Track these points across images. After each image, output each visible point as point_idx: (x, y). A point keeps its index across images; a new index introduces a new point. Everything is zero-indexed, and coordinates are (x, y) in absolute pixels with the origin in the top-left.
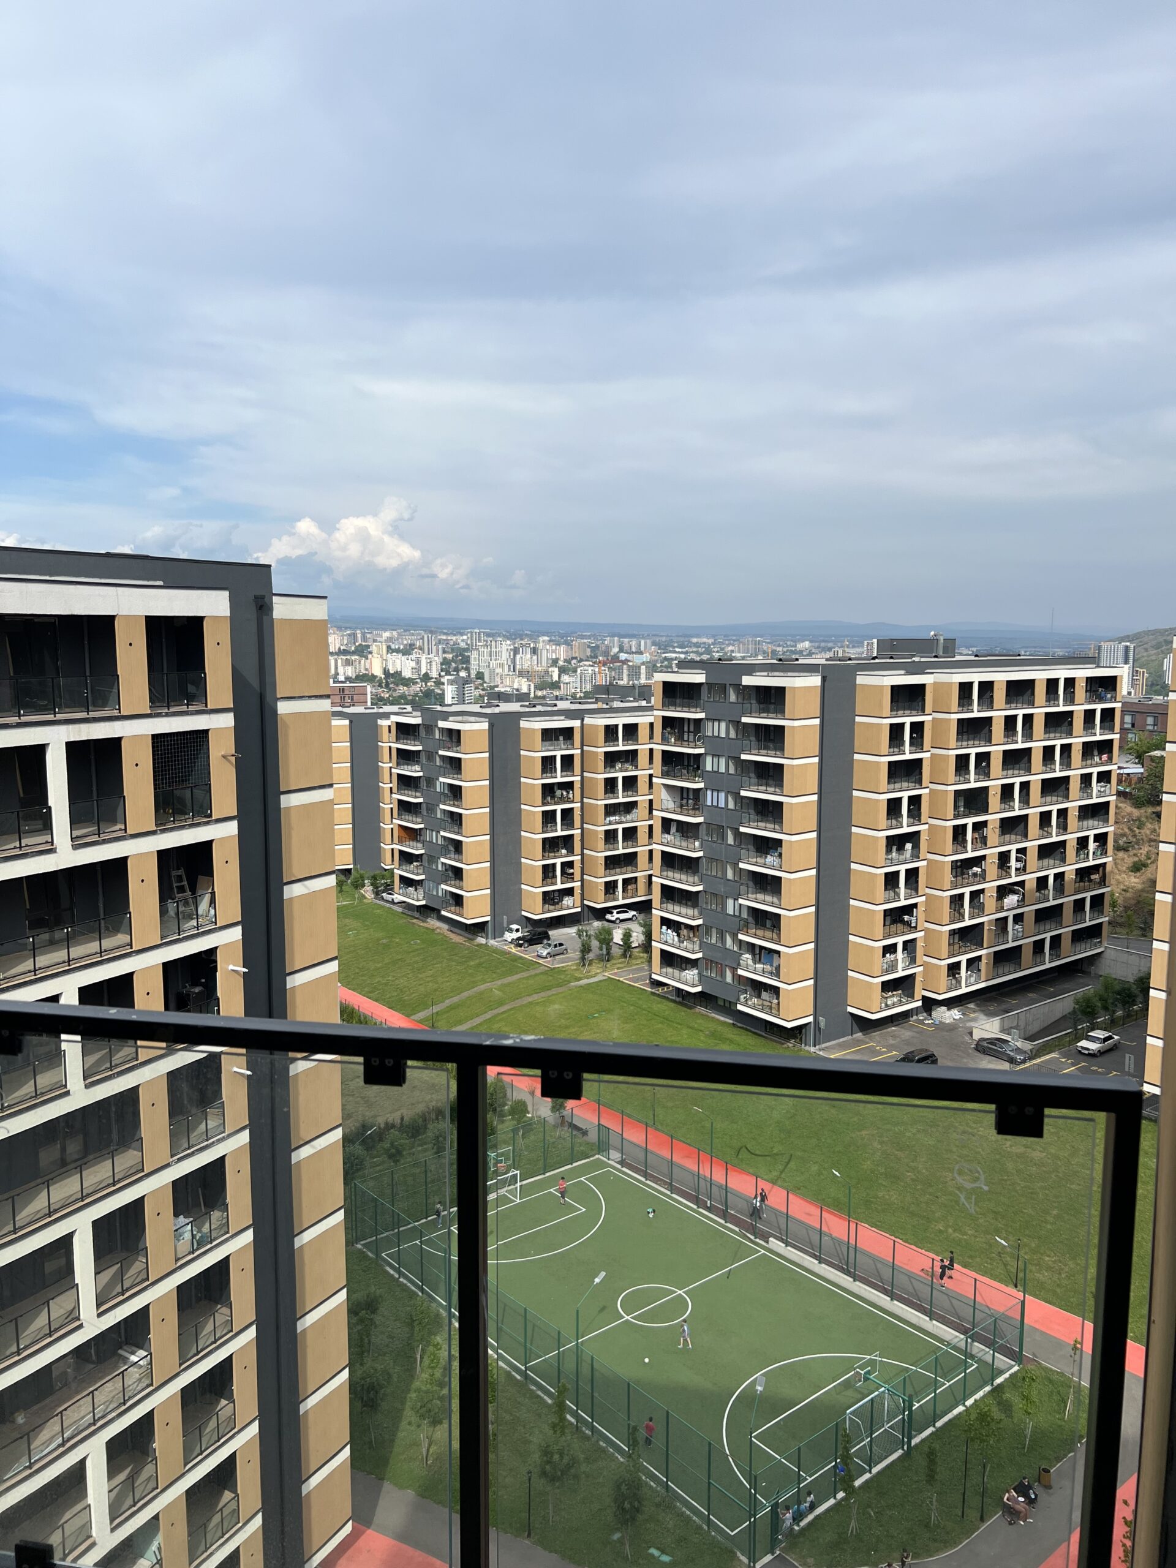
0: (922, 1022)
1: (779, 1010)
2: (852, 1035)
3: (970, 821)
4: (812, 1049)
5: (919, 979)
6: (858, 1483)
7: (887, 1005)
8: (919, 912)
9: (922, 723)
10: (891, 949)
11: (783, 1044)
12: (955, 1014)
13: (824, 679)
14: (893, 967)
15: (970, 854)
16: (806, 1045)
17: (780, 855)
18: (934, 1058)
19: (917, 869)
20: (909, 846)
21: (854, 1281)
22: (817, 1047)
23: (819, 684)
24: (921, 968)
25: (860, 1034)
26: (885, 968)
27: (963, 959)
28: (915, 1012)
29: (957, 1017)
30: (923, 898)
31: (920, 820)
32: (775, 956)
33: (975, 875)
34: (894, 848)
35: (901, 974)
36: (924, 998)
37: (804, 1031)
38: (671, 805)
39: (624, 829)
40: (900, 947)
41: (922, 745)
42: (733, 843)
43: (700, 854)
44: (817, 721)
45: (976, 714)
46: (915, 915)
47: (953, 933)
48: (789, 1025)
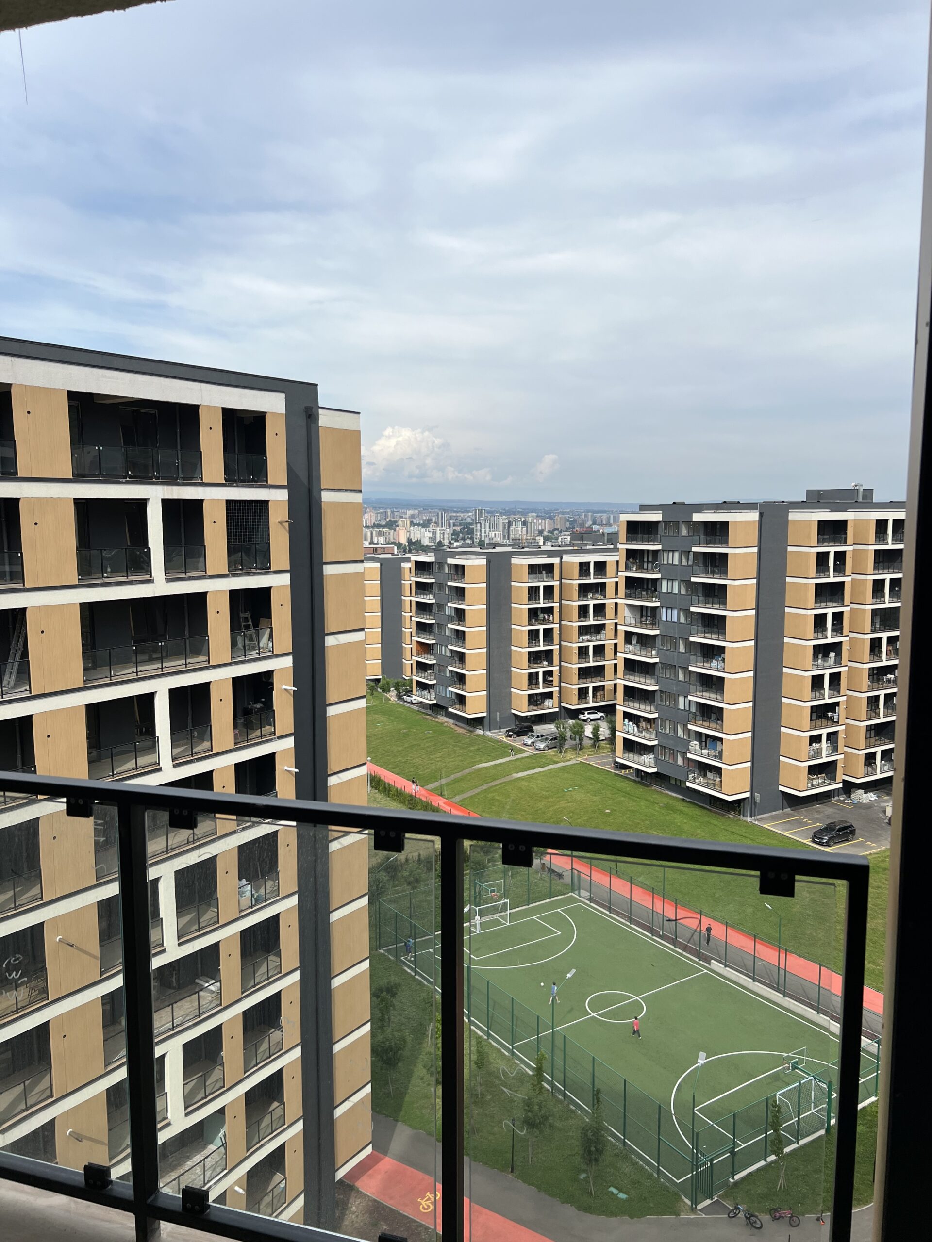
0: (842, 802)
1: (721, 787)
2: (782, 809)
3: (885, 635)
4: (749, 819)
5: (840, 765)
6: (787, 1150)
7: (812, 785)
8: (841, 710)
9: (844, 552)
10: (816, 739)
11: (725, 815)
12: (872, 796)
13: (761, 515)
14: (818, 754)
15: (885, 663)
16: (743, 816)
17: (724, 660)
18: (852, 829)
19: (839, 673)
20: (832, 654)
21: (784, 997)
22: (753, 818)
23: (757, 519)
24: (842, 756)
25: (789, 809)
26: (811, 754)
27: (878, 750)
28: (836, 792)
29: (873, 799)
30: (845, 698)
31: (842, 633)
32: (719, 743)
33: (889, 681)
34: (820, 656)
35: (824, 760)
36: (844, 781)
37: (742, 804)
38: (633, 622)
39: (594, 646)
40: (824, 738)
41: (845, 571)
42: (684, 651)
43: (657, 660)
44: (755, 550)
45: (890, 546)
46: (837, 711)
47: (869, 728)
48: (730, 799)
